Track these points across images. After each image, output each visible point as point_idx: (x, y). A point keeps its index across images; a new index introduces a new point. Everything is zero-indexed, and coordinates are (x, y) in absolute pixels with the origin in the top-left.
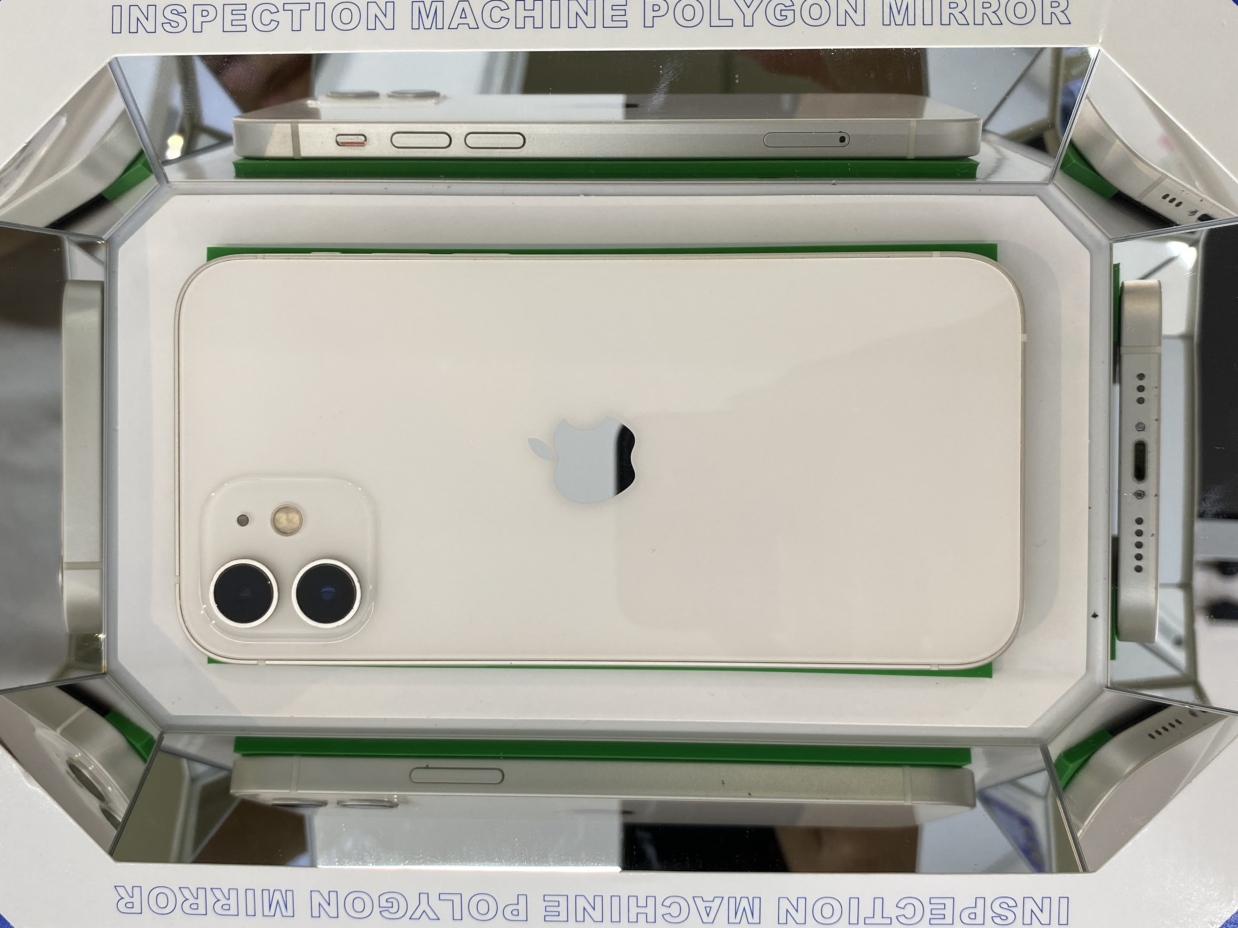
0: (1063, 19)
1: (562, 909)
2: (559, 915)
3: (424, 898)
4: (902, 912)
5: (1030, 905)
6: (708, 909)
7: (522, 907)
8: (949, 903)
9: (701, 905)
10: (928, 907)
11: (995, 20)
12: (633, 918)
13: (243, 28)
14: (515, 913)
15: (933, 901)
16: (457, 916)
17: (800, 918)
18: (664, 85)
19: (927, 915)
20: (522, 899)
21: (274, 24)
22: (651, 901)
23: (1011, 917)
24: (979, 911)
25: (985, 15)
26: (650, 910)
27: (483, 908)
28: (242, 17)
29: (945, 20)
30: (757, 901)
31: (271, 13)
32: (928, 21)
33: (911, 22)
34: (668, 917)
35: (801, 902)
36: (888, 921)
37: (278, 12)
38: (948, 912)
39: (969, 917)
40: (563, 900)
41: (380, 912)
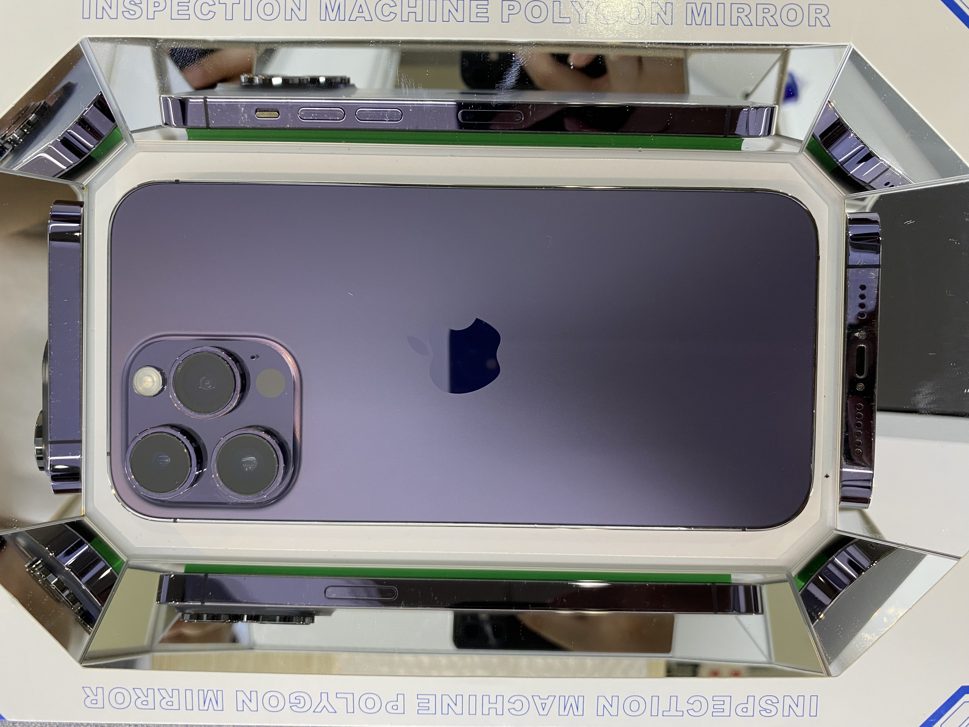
0: (825, 23)
1: (432, 705)
2: (429, 709)
3: (324, 696)
4: (691, 707)
5: (788, 701)
6: (544, 705)
7: (400, 703)
8: (727, 700)
9: (538, 702)
10: (711, 703)
11: (773, 23)
12: (486, 711)
13: (187, 17)
14: (395, 707)
15: (715, 699)
16: (350, 710)
17: (613, 711)
18: (516, 69)
19: (711, 709)
20: (401, 697)
21: (211, 14)
22: (500, 699)
23: (774, 711)
24: (750, 706)
25: (764, 18)
26: (499, 706)
27: (370, 704)
28: (186, 8)
29: (734, 22)
30: (581, 699)
31: (209, 5)
32: (721, 22)
33: (708, 22)
34: (513, 711)
35: (615, 699)
36: (681, 714)
37: (215, 4)
38: (726, 707)
39: (742, 710)
40: (432, 698)
41: (291, 707)
